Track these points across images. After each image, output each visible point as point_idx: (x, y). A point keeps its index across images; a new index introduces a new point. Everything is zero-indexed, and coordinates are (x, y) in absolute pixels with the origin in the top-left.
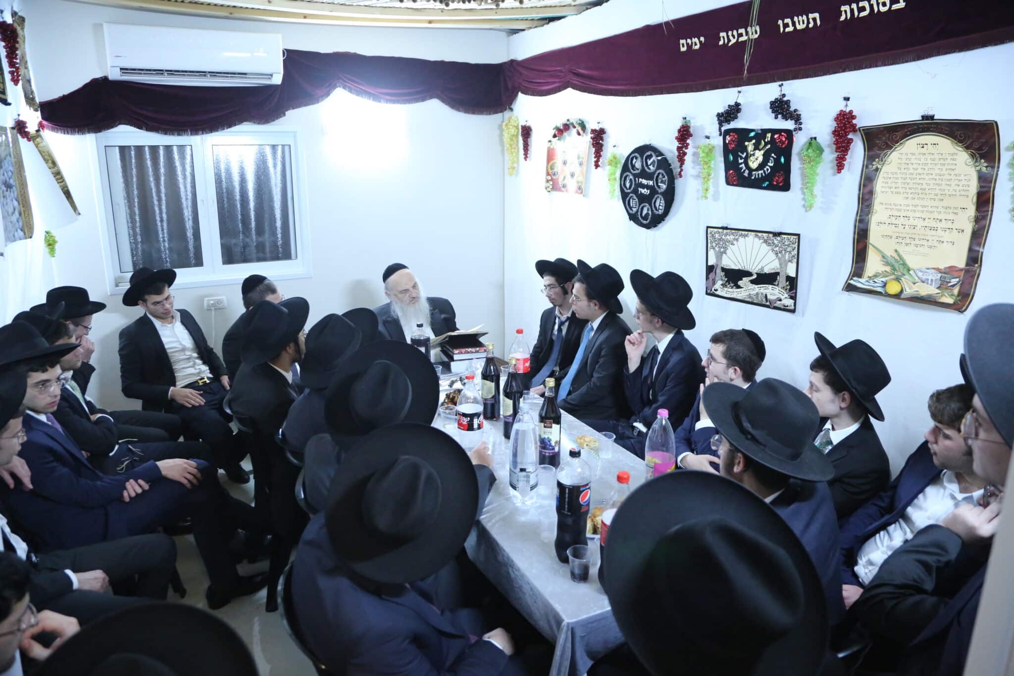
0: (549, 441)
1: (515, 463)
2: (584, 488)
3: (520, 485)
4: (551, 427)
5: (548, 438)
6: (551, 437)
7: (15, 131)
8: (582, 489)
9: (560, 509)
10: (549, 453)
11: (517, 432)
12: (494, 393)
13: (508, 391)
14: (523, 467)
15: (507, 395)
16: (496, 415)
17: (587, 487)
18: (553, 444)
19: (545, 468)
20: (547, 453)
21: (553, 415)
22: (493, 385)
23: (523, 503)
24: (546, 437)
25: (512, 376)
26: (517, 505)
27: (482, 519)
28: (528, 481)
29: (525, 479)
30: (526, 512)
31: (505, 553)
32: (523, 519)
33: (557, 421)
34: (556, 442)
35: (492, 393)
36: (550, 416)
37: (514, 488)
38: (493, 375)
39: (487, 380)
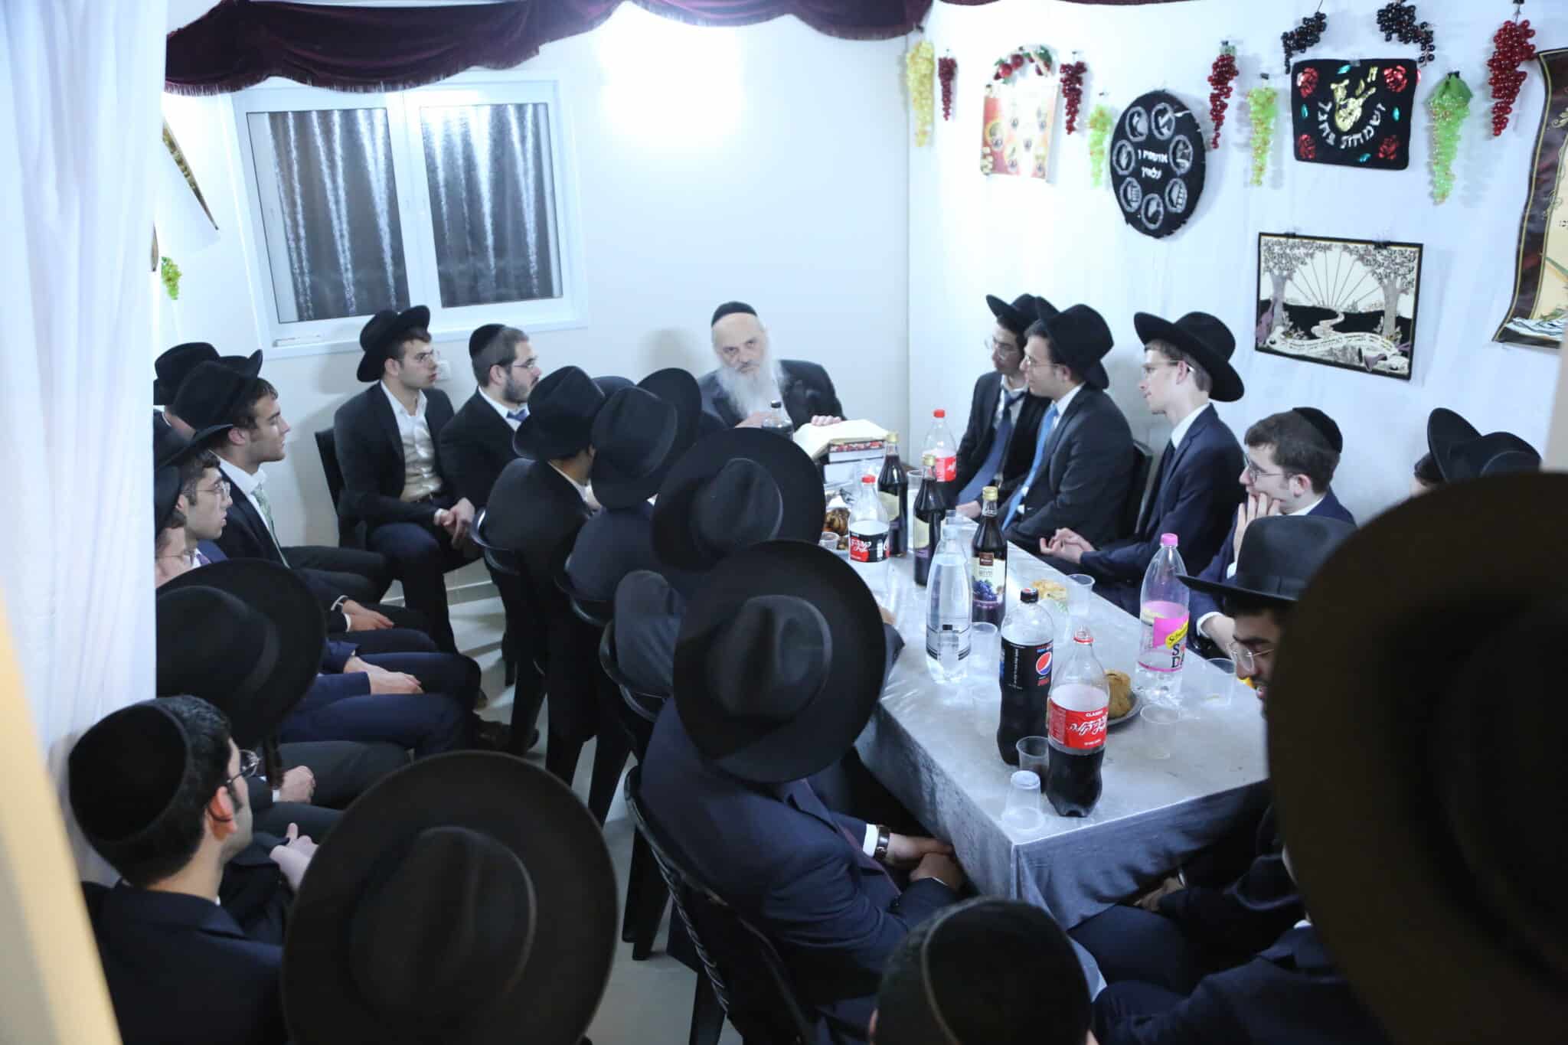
0: (988, 587)
2: (1043, 650)
4: (991, 564)
6: (990, 580)
8: (1039, 651)
9: (1005, 681)
10: (988, 605)
12: (898, 514)
13: (922, 508)
15: (921, 514)
16: (902, 548)
17: (1048, 648)
18: (994, 590)
19: (979, 628)
20: (985, 605)
22: (896, 499)
26: (938, 682)
30: (952, 693)
31: (920, 751)
32: (948, 702)
34: (999, 589)
35: (895, 513)
38: (896, 485)
39: (887, 492)
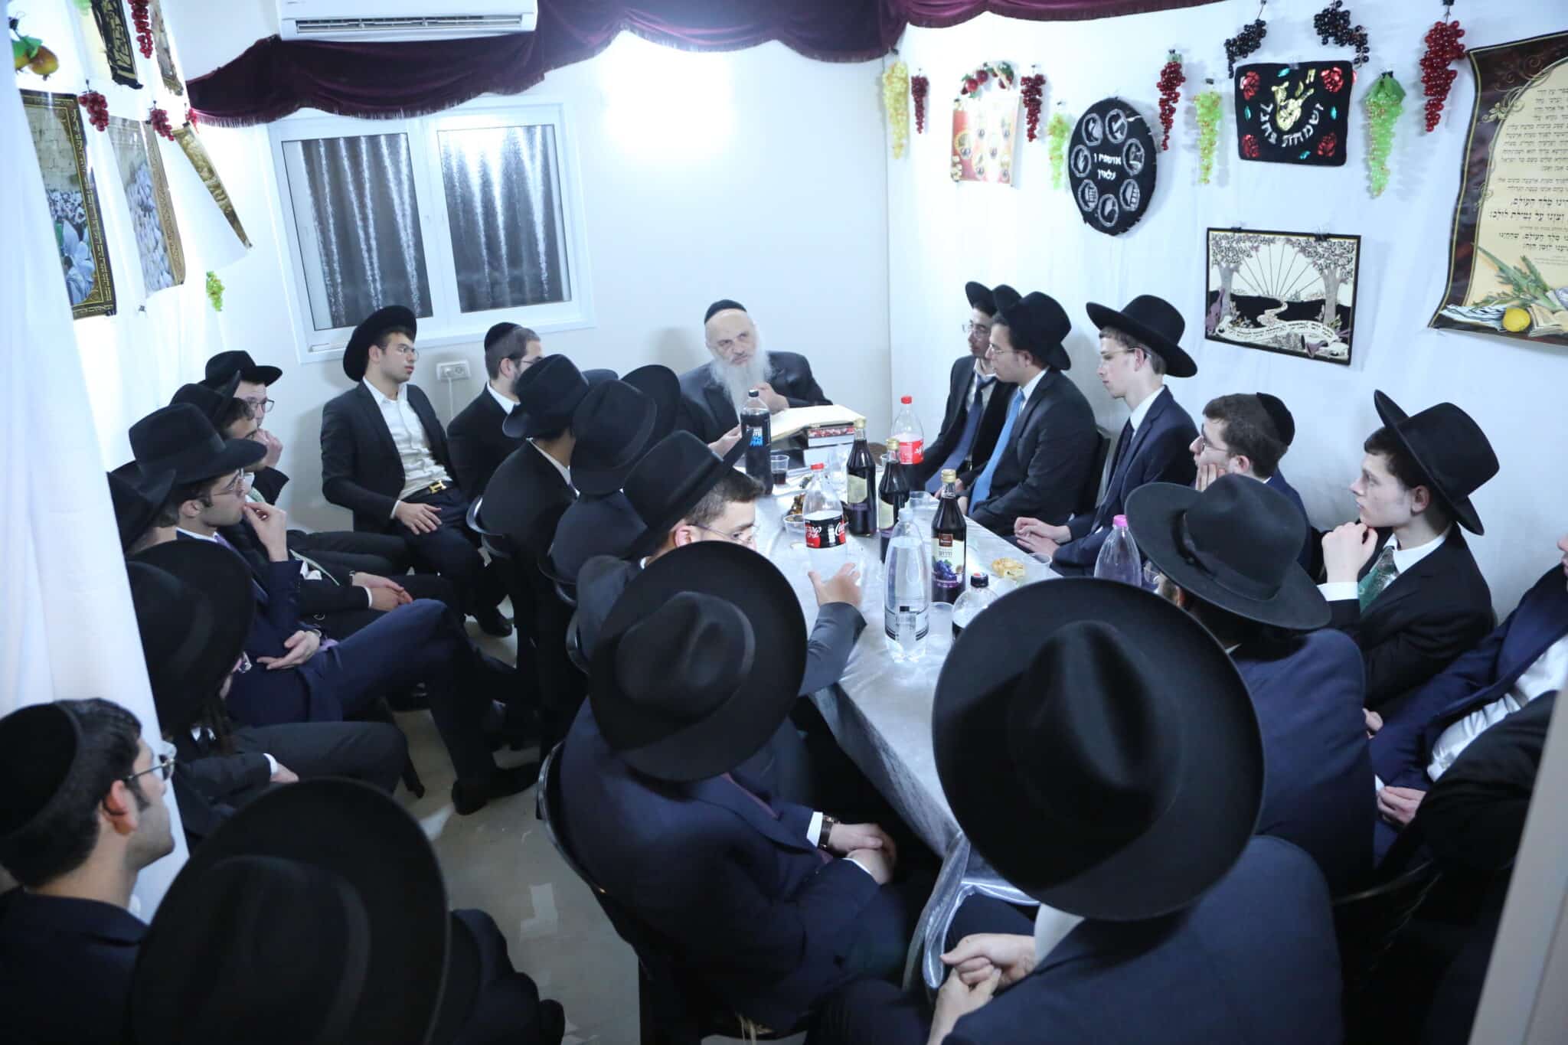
0: (948, 567)
1: (892, 599)
3: (902, 631)
5: (946, 561)
6: (950, 560)
7: (151, 126)
10: (948, 585)
11: (895, 549)
12: (866, 496)
13: (887, 491)
14: (906, 605)
16: (871, 529)
18: (954, 570)
19: (939, 607)
20: (945, 584)
21: (953, 527)
23: (906, 659)
24: (943, 560)
25: (893, 468)
26: (897, 661)
27: (844, 682)
28: (913, 627)
29: (909, 623)
30: (909, 673)
31: (875, 733)
32: (905, 682)
33: (960, 534)
34: (958, 568)
35: (863, 495)
36: (948, 527)
37: (892, 635)
38: (864, 468)
39: (856, 475)
